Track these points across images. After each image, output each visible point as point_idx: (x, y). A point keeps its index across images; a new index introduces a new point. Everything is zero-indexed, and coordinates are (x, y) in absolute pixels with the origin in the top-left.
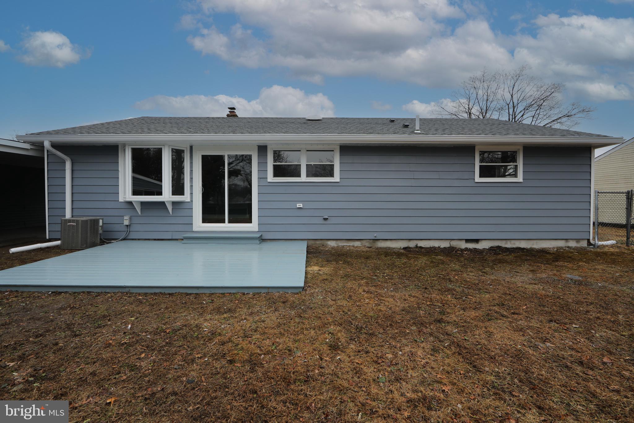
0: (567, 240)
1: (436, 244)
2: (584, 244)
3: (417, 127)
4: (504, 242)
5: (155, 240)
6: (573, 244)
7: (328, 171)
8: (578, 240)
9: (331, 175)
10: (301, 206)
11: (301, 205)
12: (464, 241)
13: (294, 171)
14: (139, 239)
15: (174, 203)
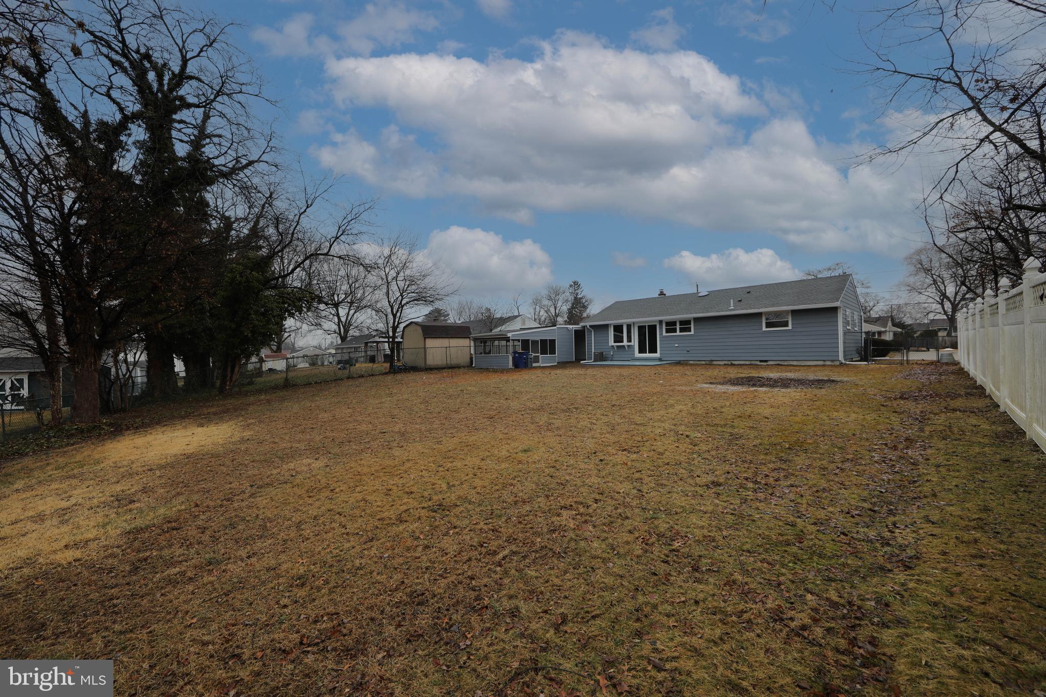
0: (824, 360)
1: (742, 363)
2: (837, 363)
4: (783, 362)
6: (828, 363)
7: (689, 330)
8: (832, 361)
9: (690, 331)
10: (678, 346)
12: (759, 361)
13: (674, 331)
15: (628, 346)
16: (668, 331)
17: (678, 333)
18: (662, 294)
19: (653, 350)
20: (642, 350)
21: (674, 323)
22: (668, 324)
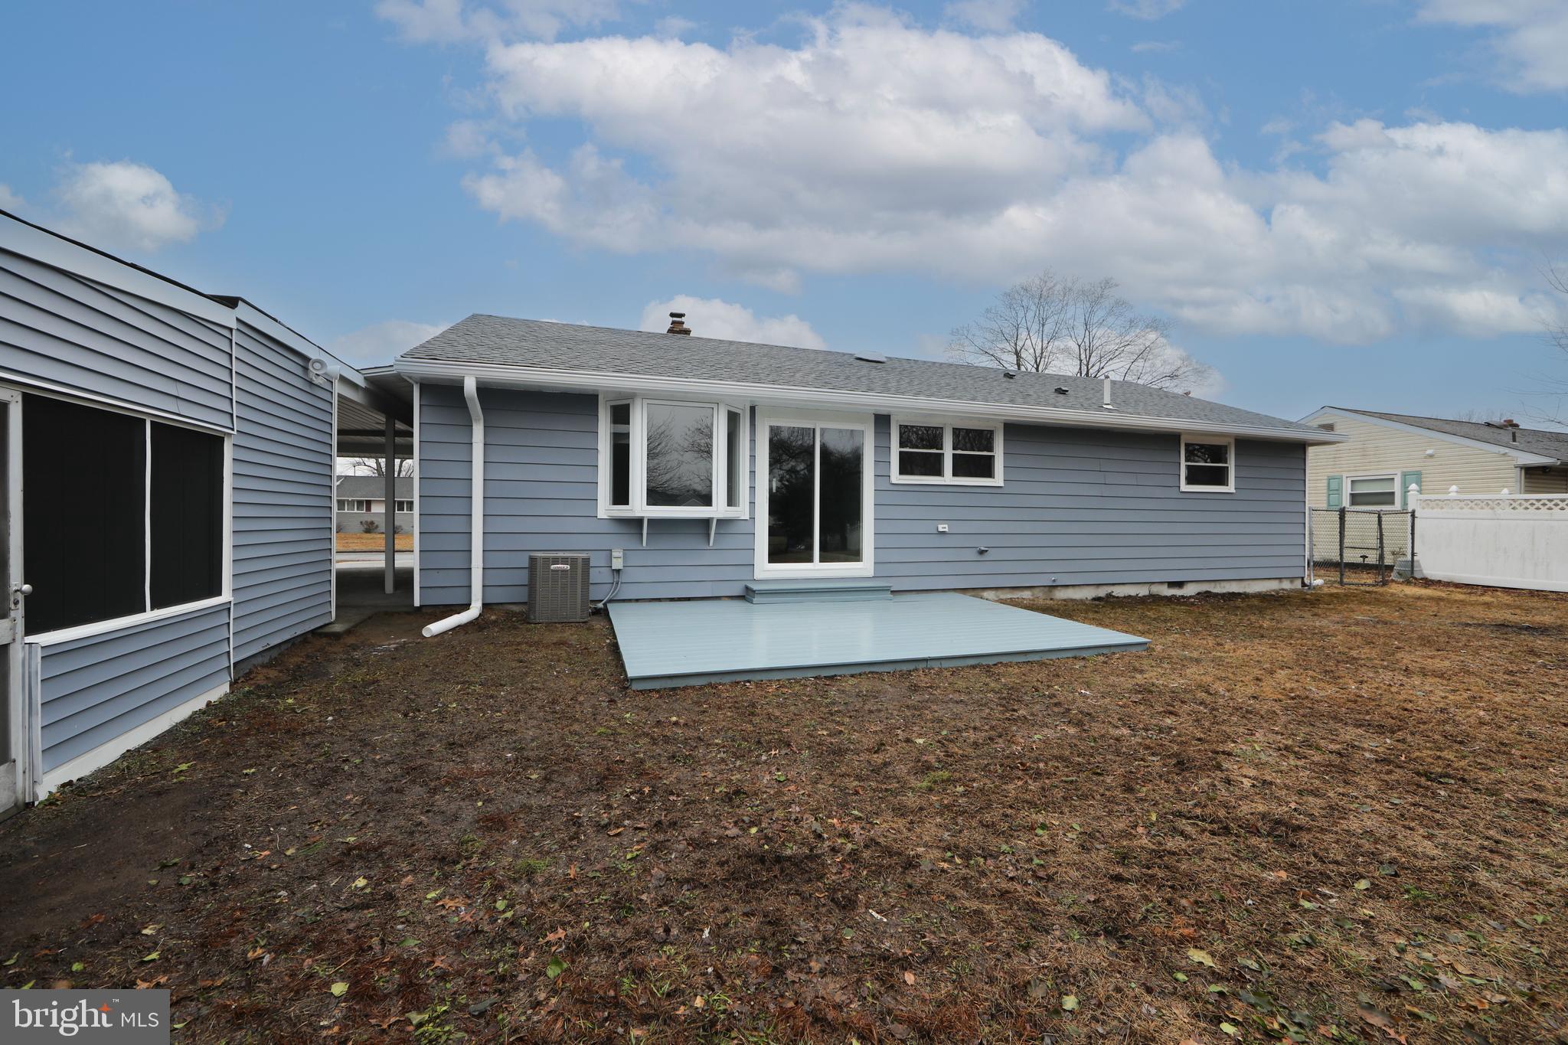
0: (1280, 579)
1: (1132, 591)
2: (1298, 585)
3: (1107, 399)
4: (1213, 584)
5: (672, 600)
6: (1286, 585)
7: (985, 468)
8: (1292, 579)
9: (988, 473)
10: (946, 530)
11: (946, 526)
12: (1166, 586)
13: (933, 466)
14: (637, 600)
16: (908, 465)
17: (948, 478)
19: (843, 547)
21: (931, 436)
22: (908, 435)
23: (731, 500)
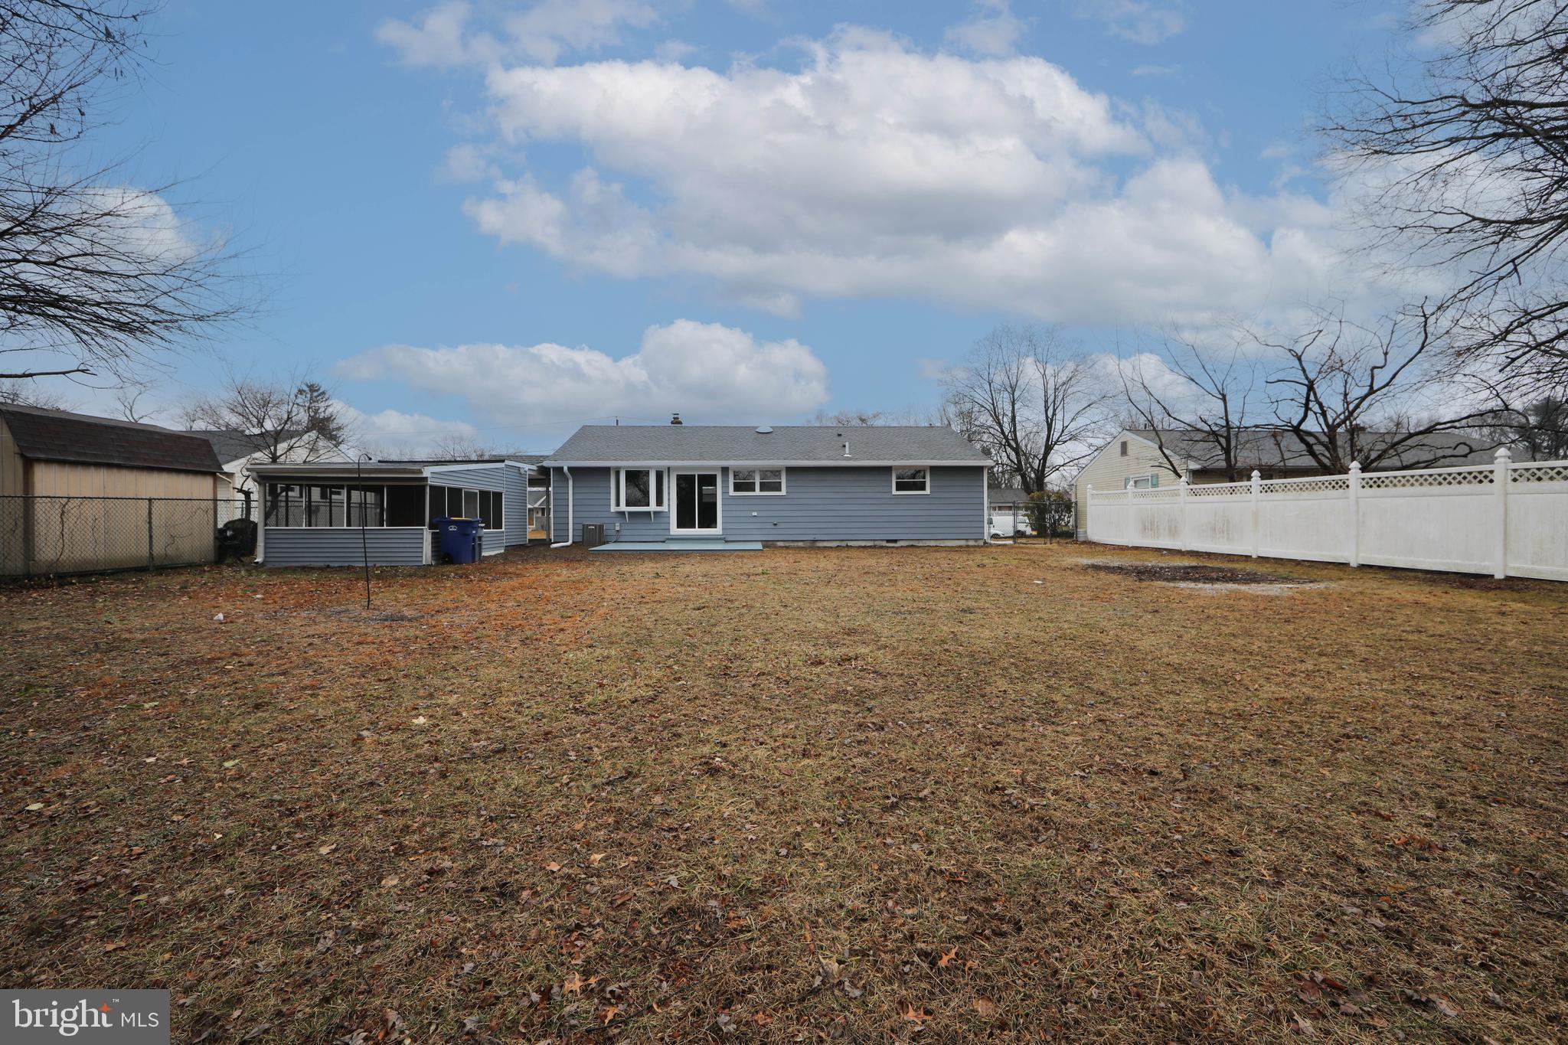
0: (967, 540)
1: (862, 544)
2: (981, 543)
4: (917, 541)
6: (971, 543)
8: (976, 540)
10: (756, 514)
12: (885, 542)
13: (750, 487)
15: (657, 513)
16: (738, 487)
17: (757, 492)
18: (676, 421)
19: (709, 520)
20: (684, 521)
21: (750, 474)
22: (738, 475)
23: (659, 502)
